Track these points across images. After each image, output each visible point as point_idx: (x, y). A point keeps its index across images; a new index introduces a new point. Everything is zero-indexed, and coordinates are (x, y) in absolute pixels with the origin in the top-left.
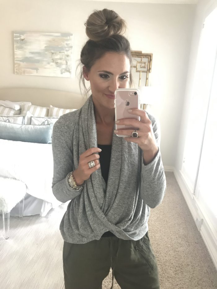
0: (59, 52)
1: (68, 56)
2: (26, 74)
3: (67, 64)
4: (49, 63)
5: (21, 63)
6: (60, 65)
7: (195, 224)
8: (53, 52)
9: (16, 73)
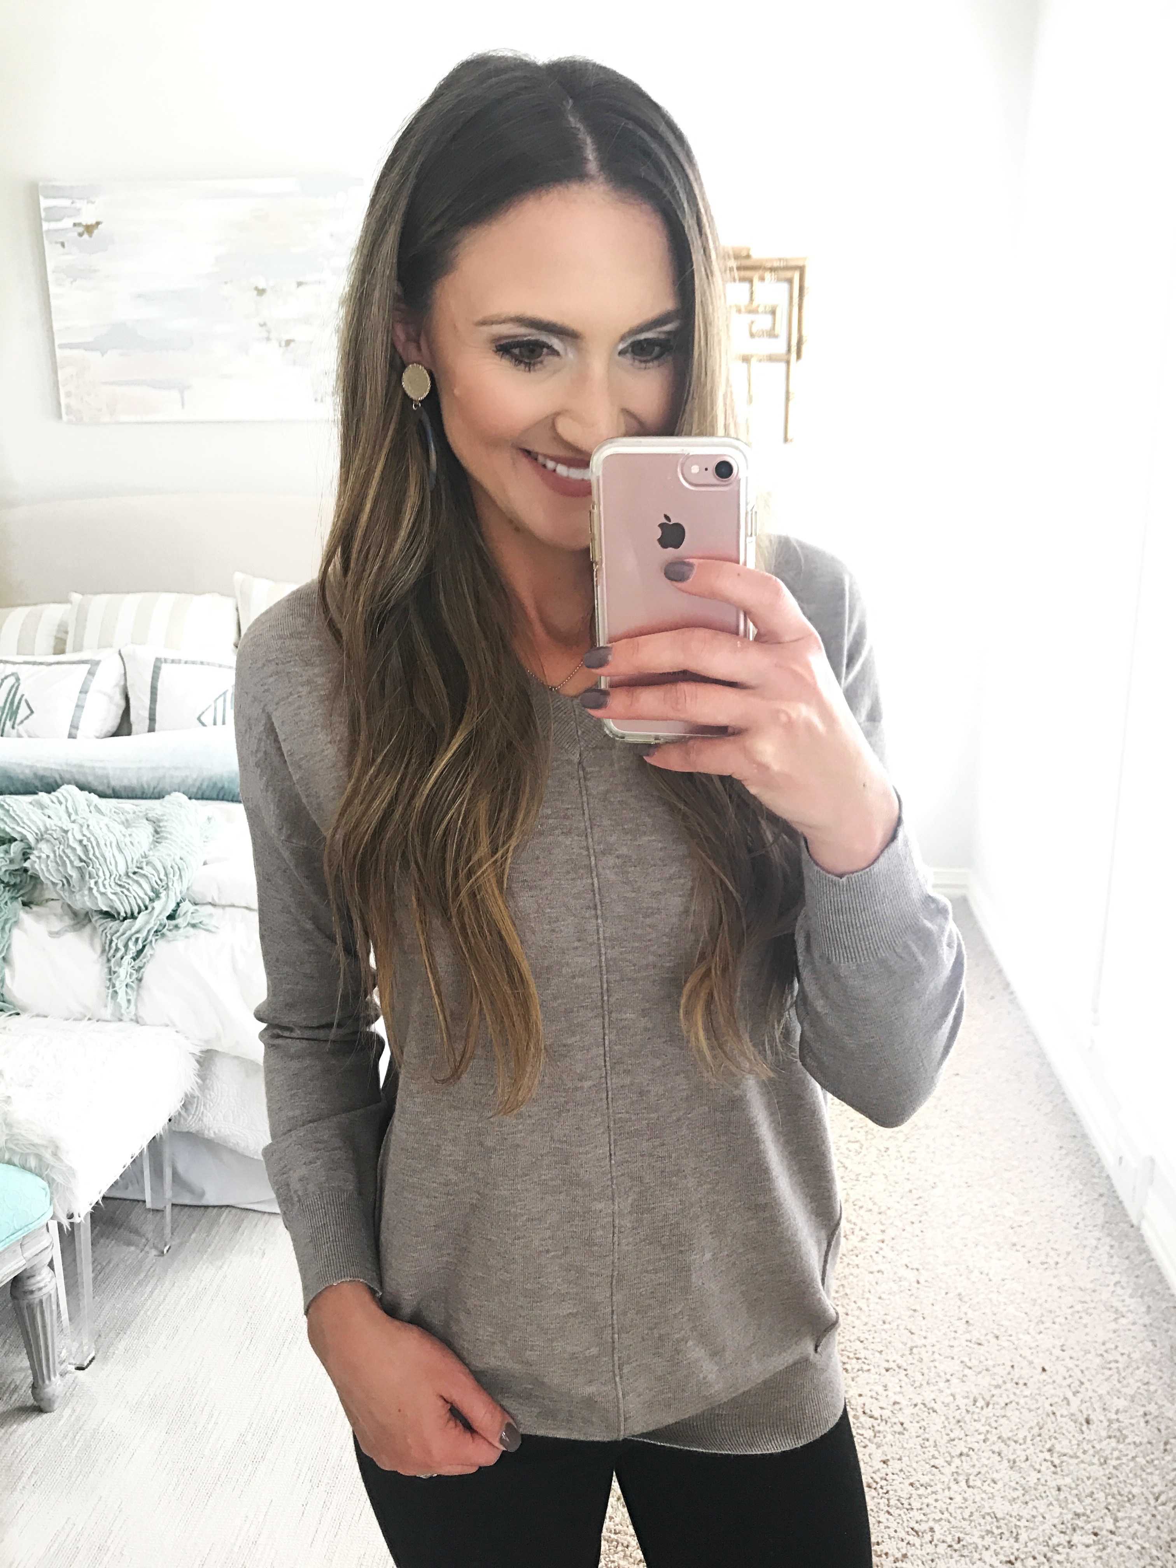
0: (294, 285)
2: (123, 418)
4: (244, 349)
5: (94, 358)
7: (1112, 1186)
8: (261, 287)
9: (67, 414)
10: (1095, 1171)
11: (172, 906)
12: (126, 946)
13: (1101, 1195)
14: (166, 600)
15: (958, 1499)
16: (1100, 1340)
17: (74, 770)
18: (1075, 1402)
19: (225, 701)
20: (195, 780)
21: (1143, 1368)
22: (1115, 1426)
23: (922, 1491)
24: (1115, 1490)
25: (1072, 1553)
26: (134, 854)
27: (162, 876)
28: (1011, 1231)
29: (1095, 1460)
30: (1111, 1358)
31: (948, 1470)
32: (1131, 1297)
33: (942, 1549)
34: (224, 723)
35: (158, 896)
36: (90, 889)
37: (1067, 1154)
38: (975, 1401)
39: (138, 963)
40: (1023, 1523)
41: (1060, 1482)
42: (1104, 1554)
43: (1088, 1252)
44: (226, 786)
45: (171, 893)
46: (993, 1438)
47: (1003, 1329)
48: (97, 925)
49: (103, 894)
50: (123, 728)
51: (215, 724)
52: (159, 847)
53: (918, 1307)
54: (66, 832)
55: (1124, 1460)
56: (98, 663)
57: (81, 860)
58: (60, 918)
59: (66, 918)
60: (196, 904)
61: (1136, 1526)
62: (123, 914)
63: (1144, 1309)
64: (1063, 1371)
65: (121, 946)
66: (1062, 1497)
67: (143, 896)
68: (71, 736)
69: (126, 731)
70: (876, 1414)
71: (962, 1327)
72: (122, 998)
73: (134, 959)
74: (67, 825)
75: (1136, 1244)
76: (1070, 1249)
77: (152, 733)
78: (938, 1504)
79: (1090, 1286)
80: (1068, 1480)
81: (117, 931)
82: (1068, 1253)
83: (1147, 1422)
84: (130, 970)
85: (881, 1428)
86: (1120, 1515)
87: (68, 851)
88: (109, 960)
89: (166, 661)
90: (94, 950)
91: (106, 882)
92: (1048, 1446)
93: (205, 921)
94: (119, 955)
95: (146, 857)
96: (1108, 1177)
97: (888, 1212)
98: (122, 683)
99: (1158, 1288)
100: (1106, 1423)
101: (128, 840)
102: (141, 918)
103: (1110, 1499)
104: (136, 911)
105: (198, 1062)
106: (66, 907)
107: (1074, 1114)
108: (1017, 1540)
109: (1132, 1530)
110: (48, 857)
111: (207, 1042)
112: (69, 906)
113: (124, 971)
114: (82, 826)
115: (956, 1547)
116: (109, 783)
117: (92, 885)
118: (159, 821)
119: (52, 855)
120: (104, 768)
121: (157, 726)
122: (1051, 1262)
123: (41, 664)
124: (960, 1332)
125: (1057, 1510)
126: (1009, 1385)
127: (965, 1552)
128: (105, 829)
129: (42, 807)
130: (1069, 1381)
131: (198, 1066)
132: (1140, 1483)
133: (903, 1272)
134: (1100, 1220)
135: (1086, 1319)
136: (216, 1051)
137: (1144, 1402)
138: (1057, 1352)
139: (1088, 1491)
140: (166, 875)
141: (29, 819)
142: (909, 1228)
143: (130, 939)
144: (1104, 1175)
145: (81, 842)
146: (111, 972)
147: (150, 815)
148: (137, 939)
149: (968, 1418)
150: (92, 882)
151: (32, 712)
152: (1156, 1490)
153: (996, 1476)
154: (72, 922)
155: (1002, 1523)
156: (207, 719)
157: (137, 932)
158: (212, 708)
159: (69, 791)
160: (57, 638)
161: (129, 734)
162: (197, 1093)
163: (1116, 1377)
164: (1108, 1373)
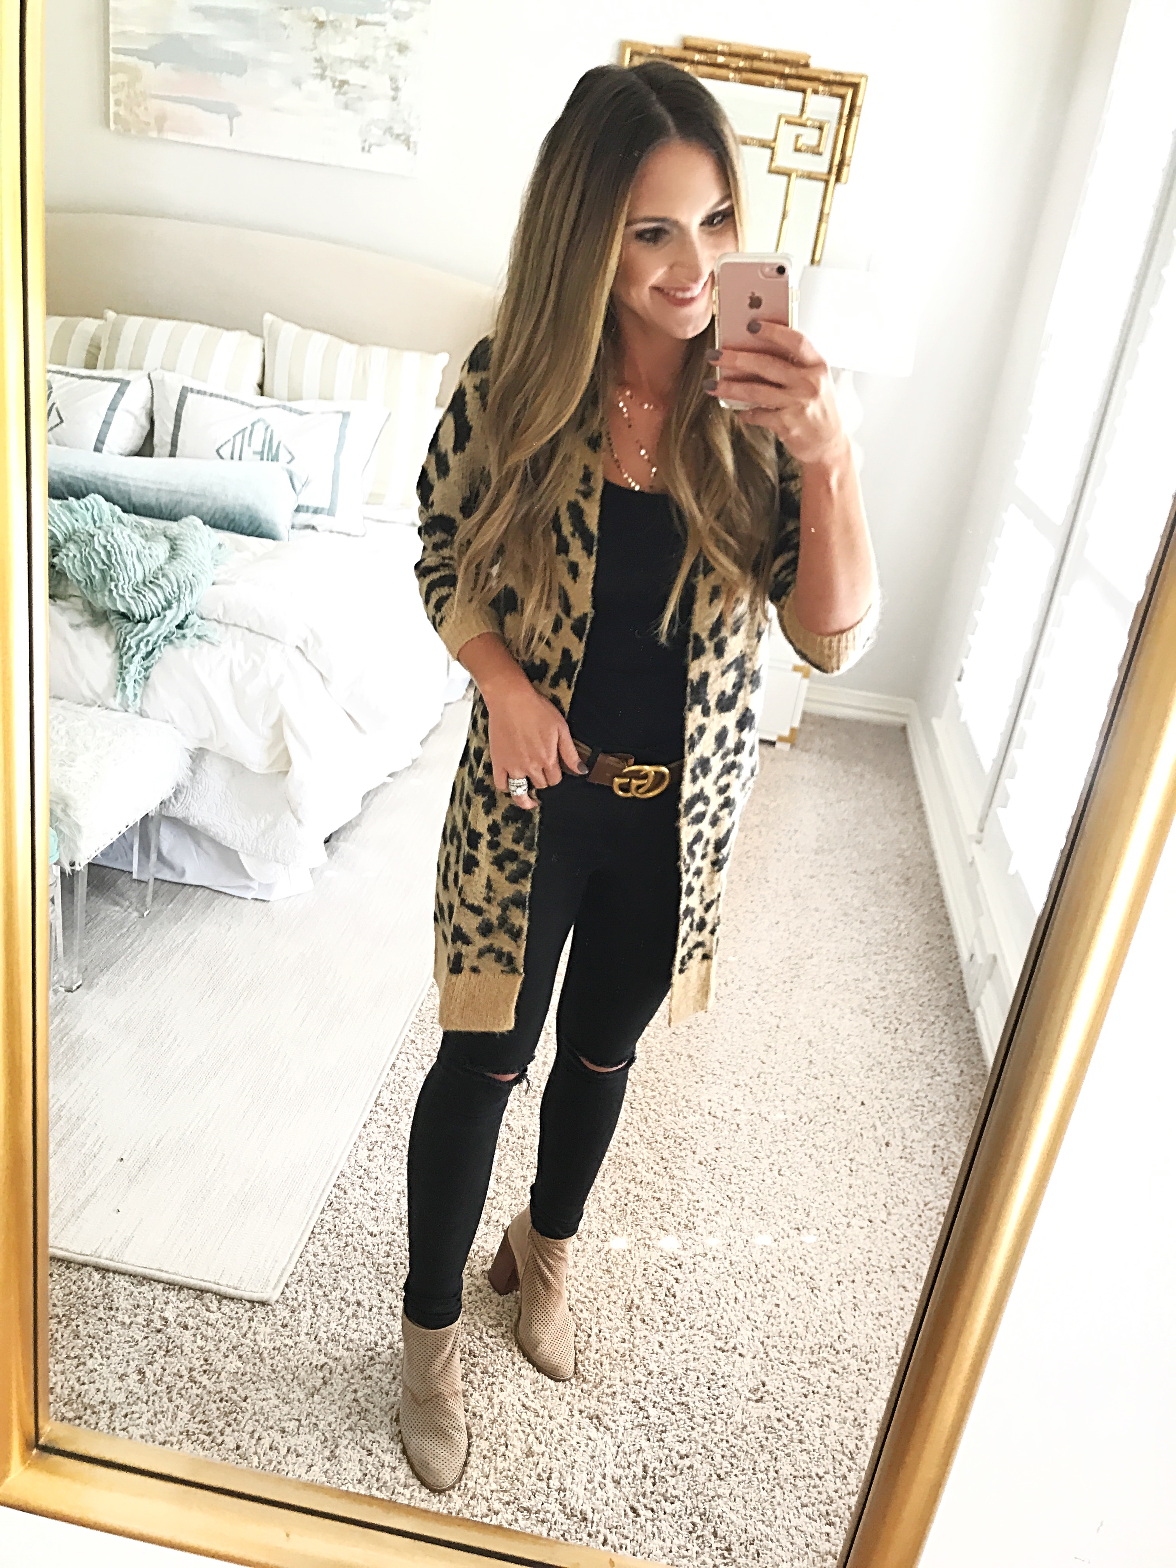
0: (354, 23)
1: (402, 48)
2: (170, 136)
3: (394, 99)
4: (298, 83)
5: (146, 67)
6: (360, 99)
7: (961, 979)
8: (321, 19)
9: (115, 123)
10: (951, 966)
11: (182, 617)
12: (138, 646)
13: (950, 984)
14: (198, 330)
15: (769, 1181)
16: (915, 1089)
17: (99, 483)
18: (881, 1130)
19: (243, 438)
20: (209, 509)
21: (944, 1114)
22: (908, 1150)
23: (742, 1172)
24: (894, 1194)
25: (849, 1231)
26: (152, 565)
27: (175, 589)
28: (866, 1001)
29: (885, 1172)
30: (918, 1102)
31: (766, 1162)
32: (951, 1062)
33: (747, 1212)
34: (240, 459)
35: (170, 606)
36: (111, 591)
37: (930, 949)
38: (801, 1118)
39: (146, 663)
40: (816, 1205)
41: (852, 1181)
42: (873, 1236)
43: (925, 1025)
44: (237, 517)
45: (182, 605)
46: (809, 1144)
47: (838, 1071)
48: (114, 624)
49: (122, 597)
50: (146, 449)
51: (232, 458)
52: (175, 563)
53: (773, 1045)
54: (93, 536)
55: (908, 1175)
56: (128, 383)
57: (104, 563)
58: (81, 613)
59: (86, 614)
60: (202, 618)
61: (904, 1220)
62: (137, 617)
63: (958, 1072)
64: (878, 1107)
65: (133, 645)
66: (851, 1191)
67: (156, 602)
68: (97, 449)
69: (147, 450)
70: (719, 1115)
71: (805, 1063)
72: (130, 691)
73: (144, 659)
74: (92, 529)
75: (967, 1024)
76: (910, 1020)
77: (172, 459)
78: (752, 1183)
79: (919, 1050)
80: (860, 1182)
81: (131, 632)
82: (908, 1024)
83: (934, 1152)
84: (139, 668)
85: (721, 1126)
86: (893, 1211)
87: (93, 554)
88: (121, 657)
89: (192, 390)
90: (109, 644)
91: (125, 587)
92: (850, 1156)
93: (209, 634)
94: (131, 653)
95: (161, 569)
96: (961, 972)
97: (767, 971)
98: (149, 406)
99: (975, 1059)
100: (901, 1148)
101: (147, 552)
102: (154, 623)
103: (889, 1199)
104: (149, 615)
105: (191, 757)
106: (87, 605)
107: (948, 919)
108: (808, 1215)
109: (900, 1223)
110: (75, 556)
111: (201, 740)
112: (90, 603)
113: (135, 668)
114: (106, 534)
115: (758, 1212)
116: (129, 499)
117: (113, 587)
118: (175, 539)
119: (78, 556)
120: (126, 484)
121: (178, 453)
122: (892, 1028)
123: (73, 375)
124: (803, 1067)
125: (845, 1200)
126: (832, 1111)
127: (765, 1217)
128: (127, 539)
129: (71, 511)
130: (880, 1114)
131: (190, 761)
132: (915, 1192)
133: (767, 1017)
134: (943, 1003)
135: (908, 1073)
136: (208, 750)
137: (936, 1137)
138: (877, 1093)
139: (873, 1191)
140: (179, 587)
141: (60, 520)
142: (781, 985)
143: (141, 640)
144: (958, 970)
145: (105, 547)
146: (122, 667)
147: (168, 533)
148: (148, 641)
149: (792, 1128)
150: (113, 584)
151: (62, 421)
152: (927, 1199)
153: (803, 1171)
154: (90, 618)
155: (799, 1202)
156: (226, 452)
157: (148, 635)
158: (231, 443)
159: (94, 499)
160: (89, 352)
161: (151, 456)
162: (187, 783)
163: (919, 1117)
164: (913, 1113)
